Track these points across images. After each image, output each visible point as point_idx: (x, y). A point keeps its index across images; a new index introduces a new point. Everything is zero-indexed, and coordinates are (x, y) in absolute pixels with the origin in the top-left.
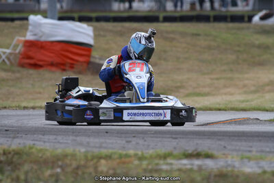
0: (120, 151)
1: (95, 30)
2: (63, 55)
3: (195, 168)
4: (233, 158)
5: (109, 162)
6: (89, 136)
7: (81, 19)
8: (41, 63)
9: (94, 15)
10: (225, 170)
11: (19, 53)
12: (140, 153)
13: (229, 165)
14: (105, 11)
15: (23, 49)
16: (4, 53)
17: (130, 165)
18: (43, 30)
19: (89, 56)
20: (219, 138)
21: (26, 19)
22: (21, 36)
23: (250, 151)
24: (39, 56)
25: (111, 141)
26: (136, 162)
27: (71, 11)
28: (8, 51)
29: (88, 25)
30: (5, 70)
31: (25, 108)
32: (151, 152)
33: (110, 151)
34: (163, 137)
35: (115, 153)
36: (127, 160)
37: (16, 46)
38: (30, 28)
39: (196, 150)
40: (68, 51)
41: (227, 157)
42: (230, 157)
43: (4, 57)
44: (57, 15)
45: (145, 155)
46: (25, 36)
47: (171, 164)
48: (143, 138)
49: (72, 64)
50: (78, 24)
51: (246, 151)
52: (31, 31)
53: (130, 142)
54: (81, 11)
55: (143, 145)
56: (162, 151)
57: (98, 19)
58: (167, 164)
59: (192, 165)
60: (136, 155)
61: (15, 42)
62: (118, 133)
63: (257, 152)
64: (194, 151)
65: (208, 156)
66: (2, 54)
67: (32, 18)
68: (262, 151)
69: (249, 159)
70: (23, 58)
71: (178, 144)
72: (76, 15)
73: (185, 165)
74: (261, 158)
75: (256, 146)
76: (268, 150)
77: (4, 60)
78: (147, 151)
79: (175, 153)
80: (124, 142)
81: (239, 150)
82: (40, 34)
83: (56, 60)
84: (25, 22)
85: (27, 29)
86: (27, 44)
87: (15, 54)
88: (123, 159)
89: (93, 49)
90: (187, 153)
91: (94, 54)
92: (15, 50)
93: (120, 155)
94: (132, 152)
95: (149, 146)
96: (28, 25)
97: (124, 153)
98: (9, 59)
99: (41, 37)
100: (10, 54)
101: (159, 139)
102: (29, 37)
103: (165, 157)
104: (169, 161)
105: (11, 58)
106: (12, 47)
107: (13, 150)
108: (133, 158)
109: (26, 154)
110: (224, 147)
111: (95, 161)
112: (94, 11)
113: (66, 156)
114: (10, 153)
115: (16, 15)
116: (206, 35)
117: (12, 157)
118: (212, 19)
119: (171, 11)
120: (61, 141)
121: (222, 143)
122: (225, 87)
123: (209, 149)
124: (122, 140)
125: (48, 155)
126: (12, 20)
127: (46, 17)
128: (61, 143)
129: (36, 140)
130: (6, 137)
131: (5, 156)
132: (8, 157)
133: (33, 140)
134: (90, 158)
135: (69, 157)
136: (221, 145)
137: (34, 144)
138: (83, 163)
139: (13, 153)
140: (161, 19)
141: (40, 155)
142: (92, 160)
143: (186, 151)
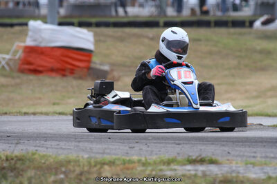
0: (123, 157)
1: (96, 35)
2: (63, 61)
4: (237, 163)
6: (92, 142)
7: (81, 25)
8: (41, 69)
9: (93, 20)
10: (229, 175)
11: (19, 59)
12: (143, 159)
13: (233, 171)
14: (105, 16)
15: (22, 55)
16: (4, 59)
18: (43, 35)
19: (89, 61)
21: (26, 24)
22: (21, 42)
23: (254, 157)
24: (39, 61)
25: (114, 147)
26: (140, 168)
28: (7, 57)
29: (89, 31)
30: (5, 76)
31: (26, 114)
32: (154, 157)
33: (114, 157)
34: (166, 143)
35: (119, 159)
36: (131, 166)
37: (16, 52)
38: (30, 33)
39: (200, 156)
41: (231, 163)
42: (234, 162)
43: (3, 63)
44: (57, 21)
45: (148, 161)
46: (24, 42)
47: (175, 170)
48: (146, 144)
49: (72, 70)
50: (78, 29)
51: (250, 157)
52: (31, 37)
53: (134, 147)
54: (80, 16)
55: (147, 151)
56: (165, 157)
57: (98, 25)
58: (171, 170)
59: (196, 170)
60: (139, 161)
61: (14, 47)
62: (120, 139)
63: (261, 157)
64: (198, 157)
65: (212, 162)
67: (32, 23)
68: (267, 157)
69: (254, 165)
70: (23, 64)
71: (181, 150)
72: (76, 21)
73: (189, 170)
74: (266, 164)
75: (260, 152)
76: (272, 155)
77: (3, 67)
78: (150, 157)
79: (179, 158)
80: (127, 148)
81: (244, 156)
82: (40, 40)
83: (57, 65)
84: (24, 28)
85: (26, 35)
86: (27, 50)
87: (15, 60)
88: (127, 165)
89: (93, 54)
90: (190, 158)
91: (94, 59)
92: (15, 56)
93: (124, 160)
94: (135, 158)
95: (152, 152)
96: (27, 30)
97: (128, 159)
98: (8, 65)
99: (41, 42)
100: (10, 60)
101: (161, 145)
102: (29, 42)
104: (173, 166)
105: (11, 63)
106: (11, 53)
107: (16, 157)
108: (137, 165)
109: (29, 160)
110: (229, 153)
111: (98, 166)
112: (94, 16)
113: (69, 162)
114: (12, 159)
115: (15, 21)
116: (207, 40)
117: (16, 163)
118: (213, 24)
119: (172, 17)
120: (64, 147)
121: (226, 149)
122: (227, 92)
123: (213, 155)
124: (126, 146)
125: (52, 160)
126: (12, 25)
127: (46, 22)
128: (64, 149)
129: (39, 146)
130: (8, 143)
131: (8, 162)
132: (10, 163)
133: (35, 146)
134: (93, 164)
135: (72, 164)
136: (225, 151)
137: (37, 150)
138: (86, 169)
139: (15, 159)
140: (161, 24)
141: (43, 161)
142: (95, 166)
143: (190, 156)
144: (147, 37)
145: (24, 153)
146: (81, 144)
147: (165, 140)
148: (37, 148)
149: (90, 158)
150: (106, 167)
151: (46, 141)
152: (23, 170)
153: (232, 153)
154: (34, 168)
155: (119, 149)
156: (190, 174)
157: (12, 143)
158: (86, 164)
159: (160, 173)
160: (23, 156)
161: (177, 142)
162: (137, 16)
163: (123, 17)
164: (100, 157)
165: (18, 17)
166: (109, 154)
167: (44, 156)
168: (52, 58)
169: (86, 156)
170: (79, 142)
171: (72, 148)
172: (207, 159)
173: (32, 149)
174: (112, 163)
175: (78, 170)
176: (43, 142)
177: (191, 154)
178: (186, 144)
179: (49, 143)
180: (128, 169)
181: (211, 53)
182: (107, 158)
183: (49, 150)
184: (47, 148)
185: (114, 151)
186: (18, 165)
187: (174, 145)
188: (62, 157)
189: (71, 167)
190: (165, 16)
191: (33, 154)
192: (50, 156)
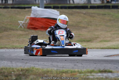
0: (71, 70)
1: (60, 12)
2: (47, 24)
3: (104, 77)
5: (67, 74)
6: (58, 62)
7: (54, 8)
8: (37, 27)
9: (60, 6)
10: (117, 78)
11: (28, 23)
12: (80, 70)
14: (65, 4)
15: (29, 21)
16: (21, 23)
17: (76, 76)
18: (38, 13)
20: (114, 63)
22: (28, 15)
24: (36, 24)
25: (67, 65)
26: (78, 75)
27: (50, 4)
28: (23, 22)
29: (58, 11)
32: (85, 70)
33: (67, 69)
34: (90, 63)
36: (75, 73)
37: (26, 20)
38: (32, 12)
39: (104, 69)
40: (48, 22)
41: (118, 72)
43: (21, 25)
44: (44, 6)
45: (82, 71)
46: (30, 15)
47: (94, 75)
48: (81, 63)
50: (53, 10)
52: (33, 13)
53: (76, 65)
54: (54, 4)
55: (82, 67)
56: (90, 69)
57: (62, 8)
58: (92, 75)
59: (103, 76)
60: (78, 71)
61: (26, 18)
62: (70, 61)
64: (103, 69)
66: (20, 23)
67: (33, 7)
70: (29, 25)
71: (96, 66)
72: (52, 6)
73: (100, 76)
77: (21, 26)
78: (83, 69)
79: (96, 70)
80: (73, 65)
82: (37, 15)
83: (44, 26)
84: (30, 9)
85: (31, 12)
86: (31, 19)
88: (73, 73)
90: (100, 70)
92: (26, 22)
94: (76, 70)
95: (84, 67)
97: (73, 70)
98: (23, 26)
99: (37, 16)
100: (24, 23)
101: (88, 64)
102: (32, 16)
103: (91, 72)
104: (93, 74)
105: (24, 25)
106: (24, 20)
107: (26, 69)
108: (77, 73)
109: (31, 70)
110: (117, 67)
111: (61, 74)
112: (60, 4)
113: (48, 72)
114: (24, 70)
115: (26, 6)
116: (109, 15)
117: (25, 72)
118: (111, 7)
119: (93, 4)
120: (46, 65)
121: (116, 66)
122: (117, 37)
123: (110, 68)
124: (72, 64)
125: (41, 71)
126: (25, 8)
127: (39, 7)
128: (46, 66)
129: (35, 64)
130: (22, 63)
131: (22, 72)
132: (23, 72)
133: (34, 64)
134: (58, 73)
135: (49, 72)
136: (115, 67)
137: (34, 66)
138: (55, 75)
139: (25, 70)
140: (89, 7)
141: (37, 71)
142: (59, 74)
143: (100, 69)
144: (83, 13)
145: (29, 67)
146: (53, 63)
147: (90, 61)
148: (34, 65)
149: (57, 70)
150: (64, 74)
151: (38, 62)
152: (28, 76)
153: (118, 68)
154: (33, 74)
155: (70, 65)
156: (100, 78)
157: (24, 63)
158: (55, 72)
159: (87, 77)
160: (29, 69)
161: (95, 62)
162: (79, 4)
163: (72, 4)
164: (61, 69)
165: (27, 4)
166: (65, 68)
167: (37, 69)
168: (42, 23)
169: (55, 69)
170: (53, 62)
171: (49, 65)
172: (107, 70)
173: (32, 66)
174: (66, 72)
175: (52, 75)
176: (37, 62)
177: (100, 68)
178: (99, 63)
179: (40, 63)
180: (73, 75)
181: (110, 20)
182: (65, 70)
183: (40, 66)
184: (39, 65)
185: (67, 67)
186: (26, 73)
187: (93, 64)
188: (45, 69)
189: (49, 74)
190: (91, 3)
191: (33, 68)
192: (40, 69)
